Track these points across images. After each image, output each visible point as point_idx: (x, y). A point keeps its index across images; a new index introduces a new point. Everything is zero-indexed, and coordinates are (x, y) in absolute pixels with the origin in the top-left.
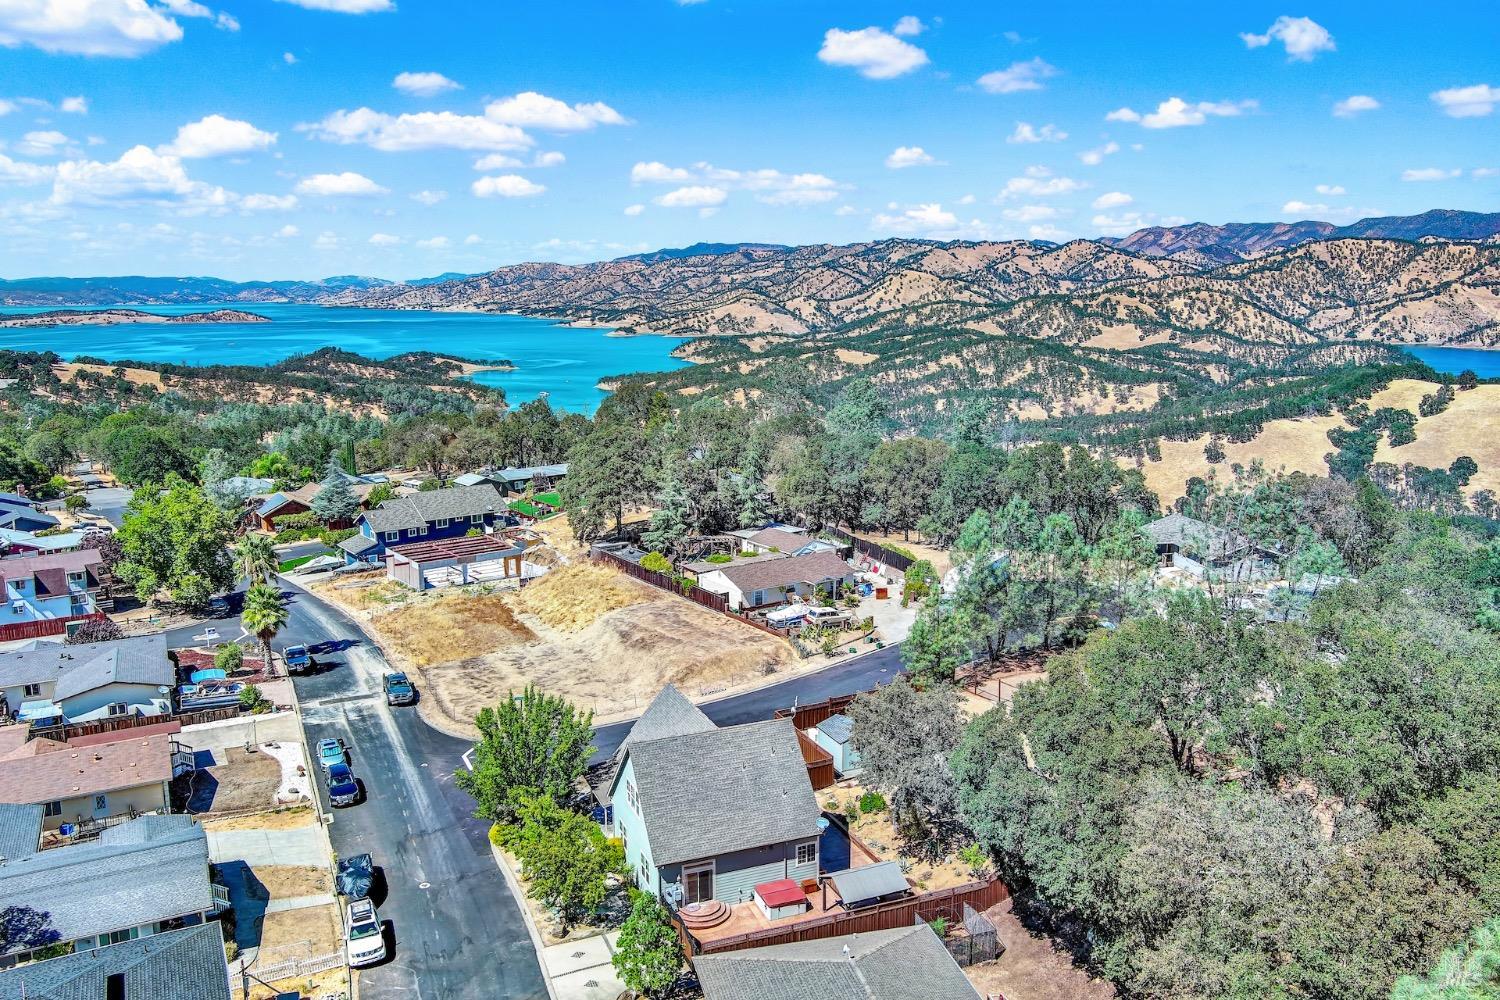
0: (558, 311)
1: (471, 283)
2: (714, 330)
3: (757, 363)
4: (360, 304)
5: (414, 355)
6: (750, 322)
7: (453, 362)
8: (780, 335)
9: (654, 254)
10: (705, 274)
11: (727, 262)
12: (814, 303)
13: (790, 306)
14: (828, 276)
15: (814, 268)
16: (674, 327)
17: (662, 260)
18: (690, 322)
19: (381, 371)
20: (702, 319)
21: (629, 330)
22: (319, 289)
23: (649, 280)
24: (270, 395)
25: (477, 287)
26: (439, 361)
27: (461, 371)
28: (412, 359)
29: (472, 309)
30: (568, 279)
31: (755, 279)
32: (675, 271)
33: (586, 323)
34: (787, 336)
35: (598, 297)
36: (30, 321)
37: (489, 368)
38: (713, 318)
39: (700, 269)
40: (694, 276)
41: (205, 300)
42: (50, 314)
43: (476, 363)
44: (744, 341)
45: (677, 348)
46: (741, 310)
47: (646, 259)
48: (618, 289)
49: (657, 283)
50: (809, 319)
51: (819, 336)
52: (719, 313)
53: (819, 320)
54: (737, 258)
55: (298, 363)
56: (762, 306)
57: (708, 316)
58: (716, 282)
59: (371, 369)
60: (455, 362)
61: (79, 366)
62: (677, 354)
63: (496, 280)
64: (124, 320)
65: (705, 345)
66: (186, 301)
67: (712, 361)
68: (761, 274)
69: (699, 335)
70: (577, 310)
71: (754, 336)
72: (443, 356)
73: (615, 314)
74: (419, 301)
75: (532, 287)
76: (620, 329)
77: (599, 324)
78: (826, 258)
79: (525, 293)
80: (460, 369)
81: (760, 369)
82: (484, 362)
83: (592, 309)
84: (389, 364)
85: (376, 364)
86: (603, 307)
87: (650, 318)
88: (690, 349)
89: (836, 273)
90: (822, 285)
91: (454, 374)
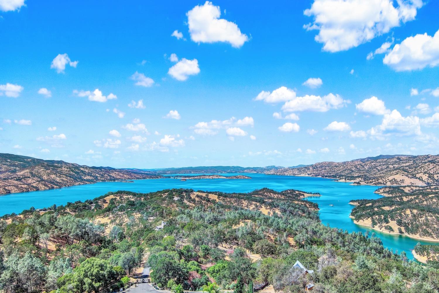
0: (334, 176)
1: (307, 168)
2: (389, 184)
3: (410, 197)
4: (276, 174)
5: (290, 190)
6: (403, 181)
7: (302, 193)
8: (416, 186)
9: (365, 159)
10: (384, 165)
11: (391, 161)
12: (427, 175)
13: (418, 176)
14: (431, 166)
15: (426, 163)
16: (374, 182)
17: (368, 161)
18: (380, 181)
19: (280, 196)
20: (384, 180)
21: (358, 183)
22: (265, 169)
23: (364, 167)
24: (246, 204)
25: (309, 169)
26: (297, 192)
28: (289, 192)
29: (307, 175)
30: (337, 167)
31: (402, 166)
32: (373, 164)
33: (343, 180)
34: (419, 187)
35: (346, 172)
36: (195, 178)
37: (312, 195)
38: (388, 180)
39: (382, 163)
40: (380, 166)
41: (236, 172)
42: (200, 176)
43: (308, 193)
44: (402, 188)
46: (399, 177)
47: (362, 160)
48: (353, 170)
49: (366, 168)
50: (426, 180)
51: (432, 187)
52: (391, 178)
53: (430, 181)
54: (394, 160)
55: (256, 192)
56: (407, 176)
57: (386, 179)
58: (388, 167)
59: (277, 195)
61: (198, 193)
62: (377, 192)
63: (315, 167)
65: (387, 190)
67: (391, 195)
68: (404, 165)
69: (383, 185)
70: (340, 176)
71: (405, 186)
72: (298, 191)
73: (353, 178)
74: (292, 173)
75: (325, 169)
76: (355, 183)
77: (347, 181)
78: (429, 159)
79: (323, 171)
80: (303, 195)
82: (311, 193)
83: (345, 176)
84: (282, 194)
85: (278, 193)
86: (348, 175)
87: (365, 179)
88: (382, 191)
89: (435, 165)
90: (429, 169)
91: (302, 197)
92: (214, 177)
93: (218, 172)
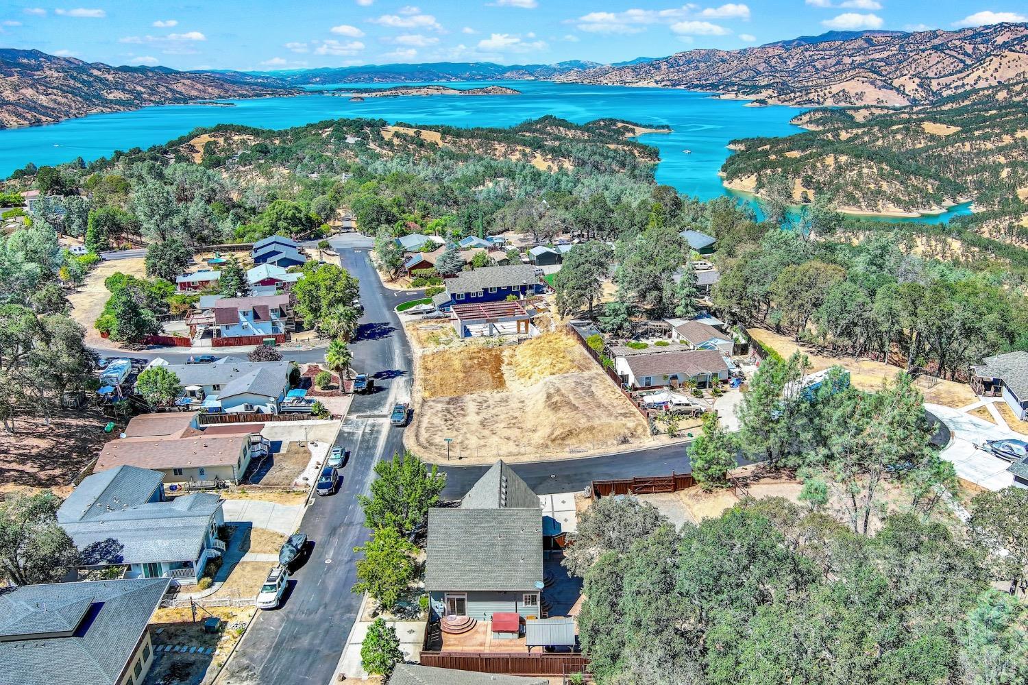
0: (714, 86)
1: (655, 65)
2: (829, 103)
3: (855, 131)
4: (579, 81)
5: (603, 120)
6: (860, 96)
7: (630, 125)
8: (882, 108)
9: (793, 41)
10: (831, 56)
11: (850, 47)
12: (917, 81)
13: (896, 83)
14: (935, 57)
15: (923, 51)
16: (798, 100)
17: (799, 45)
18: (811, 96)
19: (579, 132)
20: (821, 94)
21: (763, 102)
22: (555, 70)
23: (786, 62)
24: (503, 150)
25: (658, 68)
26: (620, 125)
27: (634, 133)
28: (602, 123)
29: (653, 85)
30: (723, 61)
31: (872, 60)
32: (807, 54)
33: (731, 96)
34: (888, 108)
35: (744, 75)
36: (385, 93)
37: (653, 130)
38: (830, 93)
39: (827, 53)
40: (822, 58)
41: (484, 78)
42: (396, 88)
43: (645, 127)
44: (850, 112)
45: (796, 117)
46: (853, 87)
47: (786, 45)
48: (760, 69)
49: (791, 64)
50: (911, 94)
51: (915, 109)
52: (835, 89)
53: (921, 94)
54: (860, 42)
55: (528, 126)
56: (872, 83)
57: (826, 92)
58: (839, 63)
59: (573, 131)
60: (631, 126)
61: (397, 128)
62: (795, 122)
63: (672, 62)
64: (435, 92)
65: (818, 115)
66: (474, 79)
67: (821, 128)
68: (877, 56)
69: (817, 106)
70: (727, 85)
71: (860, 108)
72: (623, 122)
73: (756, 89)
74: (618, 79)
75: (697, 68)
76: (757, 101)
77: (741, 97)
78: (937, 42)
79: (692, 72)
80: (633, 131)
81: (857, 136)
82: (650, 126)
83: (739, 85)
84: (586, 128)
85: (577, 127)
86: (748, 83)
87: (781, 92)
88: (806, 118)
89: (943, 55)
90: (928, 65)
91: (629, 135)
92: (430, 92)
93: (440, 78)
